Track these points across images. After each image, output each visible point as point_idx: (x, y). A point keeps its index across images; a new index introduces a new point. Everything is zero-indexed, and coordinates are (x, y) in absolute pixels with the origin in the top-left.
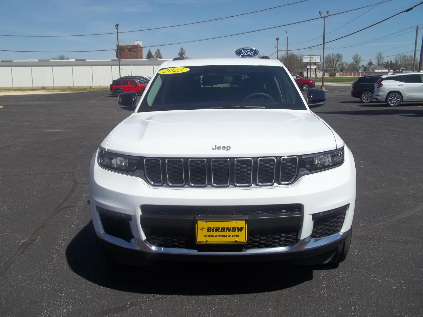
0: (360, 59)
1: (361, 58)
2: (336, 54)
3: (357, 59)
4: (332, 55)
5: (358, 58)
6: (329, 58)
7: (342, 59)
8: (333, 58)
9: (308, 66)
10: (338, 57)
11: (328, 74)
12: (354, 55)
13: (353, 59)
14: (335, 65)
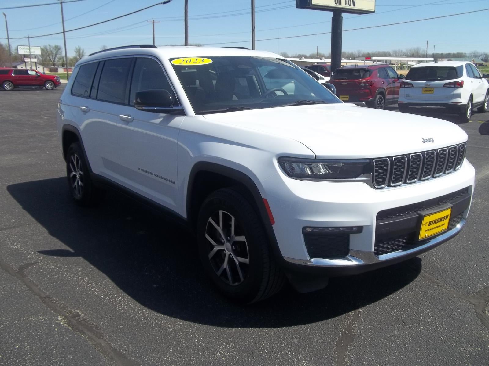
0: (83, 52)
1: (85, 52)
2: (54, 45)
3: (80, 53)
4: (49, 46)
5: (81, 51)
6: (45, 50)
7: (62, 51)
8: (50, 50)
9: (25, 59)
10: (57, 50)
11: (48, 69)
12: (76, 48)
13: (75, 52)
14: (55, 59)
